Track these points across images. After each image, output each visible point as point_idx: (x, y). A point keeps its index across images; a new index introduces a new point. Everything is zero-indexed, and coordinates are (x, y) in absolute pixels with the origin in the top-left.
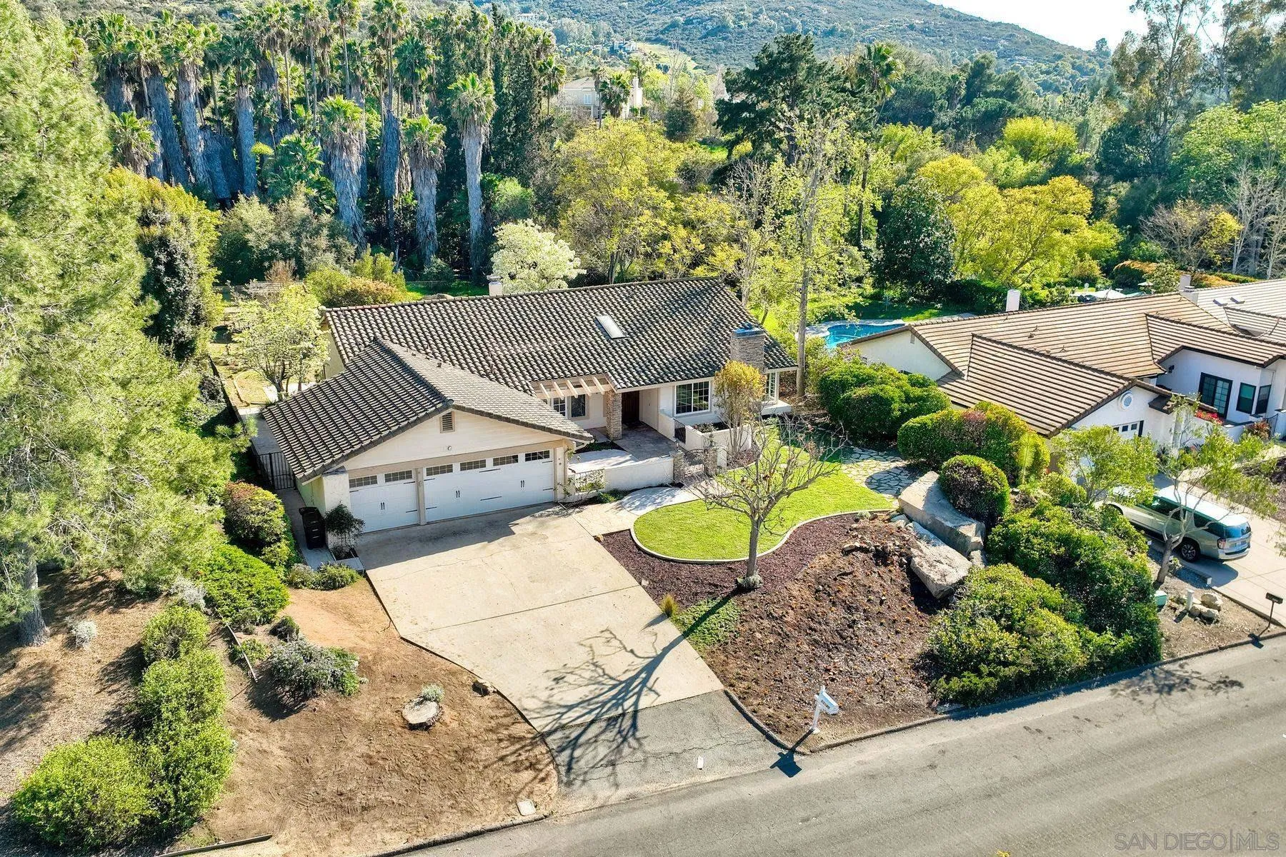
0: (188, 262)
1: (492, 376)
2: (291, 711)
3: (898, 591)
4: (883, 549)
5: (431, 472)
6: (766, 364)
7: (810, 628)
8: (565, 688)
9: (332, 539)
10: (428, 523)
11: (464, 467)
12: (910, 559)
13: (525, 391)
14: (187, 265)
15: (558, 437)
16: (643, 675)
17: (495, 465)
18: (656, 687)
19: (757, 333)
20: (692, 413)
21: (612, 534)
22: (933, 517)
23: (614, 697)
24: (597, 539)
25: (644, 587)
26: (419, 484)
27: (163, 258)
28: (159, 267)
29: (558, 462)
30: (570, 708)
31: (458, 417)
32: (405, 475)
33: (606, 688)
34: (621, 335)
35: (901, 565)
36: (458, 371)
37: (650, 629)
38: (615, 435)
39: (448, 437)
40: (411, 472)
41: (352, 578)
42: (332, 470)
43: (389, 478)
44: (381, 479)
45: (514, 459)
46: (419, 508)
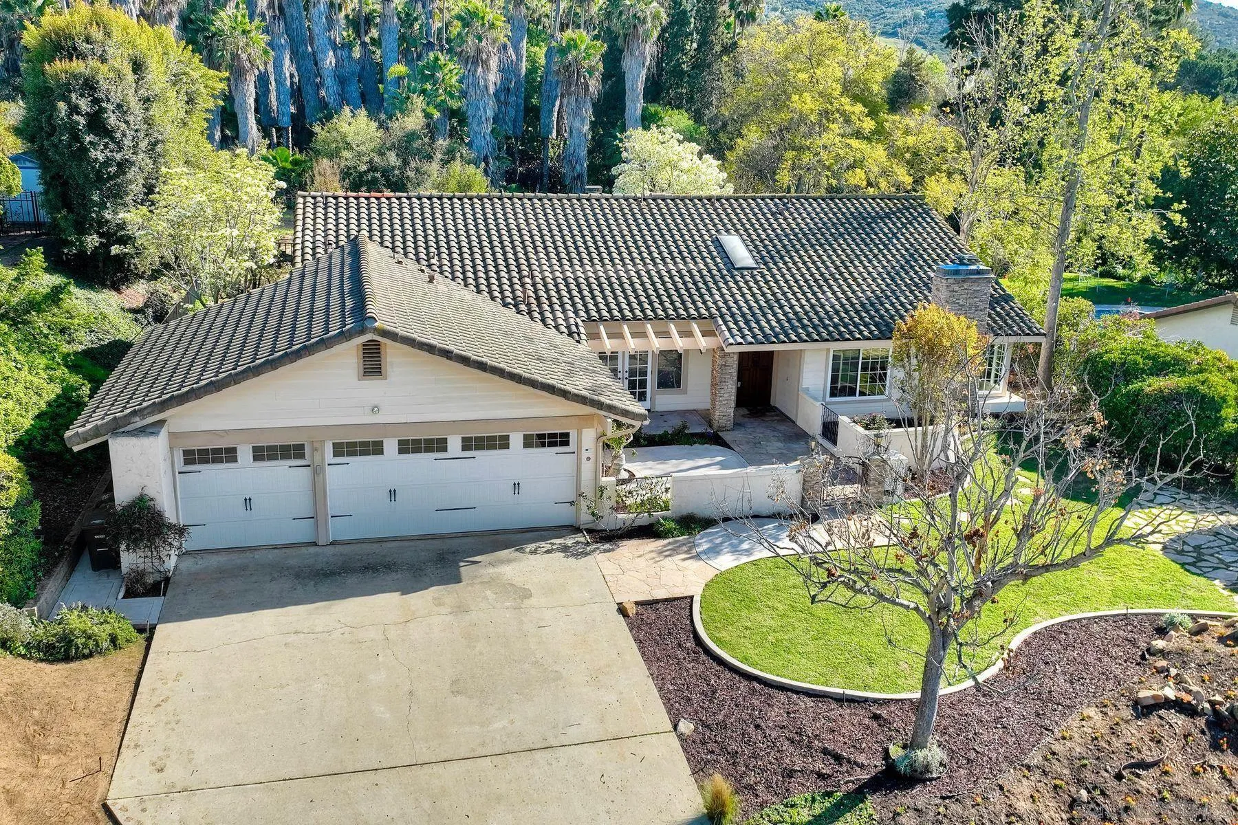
0: (130, 119)
1: (523, 307)
5: (339, 450)
6: (991, 329)
9: (129, 559)
10: (333, 543)
11: (406, 447)
13: (570, 334)
14: (127, 122)
15: (587, 410)
17: (465, 448)
19: (979, 274)
21: (656, 602)
24: (622, 610)
25: (680, 737)
26: (317, 471)
27: (84, 104)
28: (75, 117)
29: (585, 455)
31: (392, 352)
32: (293, 452)
36: (468, 295)
38: (723, 422)
39: (373, 389)
40: (301, 447)
41: (113, 640)
42: (129, 428)
43: (260, 454)
44: (245, 454)
45: (502, 443)
46: (317, 514)
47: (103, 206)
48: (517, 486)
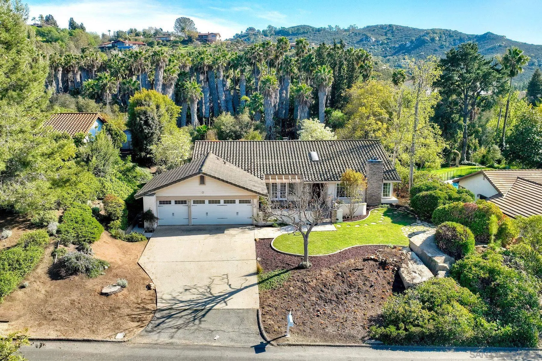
0: (155, 121)
1: (250, 171)
2: (62, 278)
3: (385, 282)
4: (385, 261)
5: (195, 202)
6: (385, 178)
7: (322, 291)
8: (188, 294)
9: (146, 224)
10: (193, 225)
11: (210, 202)
12: (399, 268)
13: (261, 178)
14: (154, 122)
15: (254, 194)
16: (227, 296)
17: (224, 203)
18: (228, 302)
19: (379, 162)
20: (345, 198)
21: (265, 239)
22: (422, 251)
23: (205, 302)
24: (255, 240)
25: (257, 261)
26: (189, 207)
27: (143, 118)
28: (141, 121)
29: (254, 206)
30: (182, 302)
31: (207, 179)
32: (184, 202)
33: (205, 297)
34: (318, 159)
35: (393, 270)
36: (234, 167)
37: (245, 277)
39: (202, 187)
40: (186, 201)
41: (141, 239)
42: (148, 194)
43: (176, 202)
44: (173, 202)
45: (234, 202)
46: (189, 218)
47: (147, 145)
48: (237, 213)
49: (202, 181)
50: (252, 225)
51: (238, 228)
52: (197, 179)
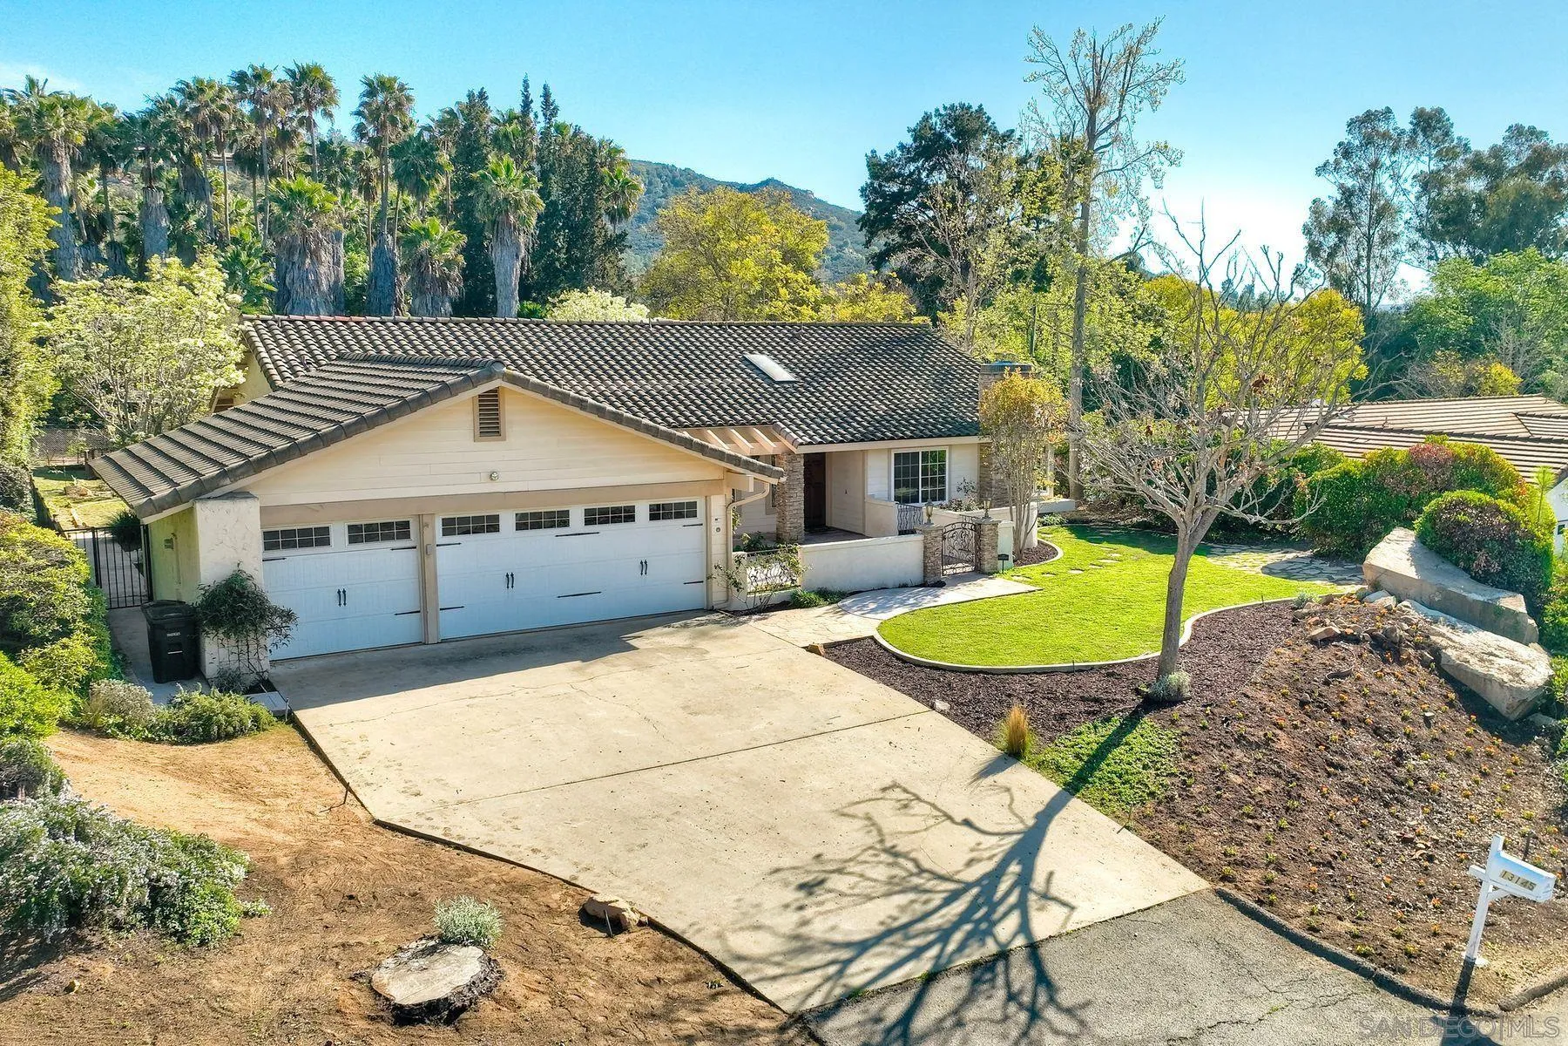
3: (1443, 704)
5: (450, 527)
8: (828, 906)
9: (216, 651)
10: (443, 641)
11: (524, 522)
12: (1436, 652)
16: (1014, 868)
17: (588, 522)
18: (1054, 892)
20: (921, 504)
21: (840, 643)
22: (1442, 590)
23: (964, 918)
24: (811, 650)
25: (942, 712)
26: (425, 552)
29: (714, 525)
30: (863, 947)
31: (512, 410)
32: (399, 530)
33: (937, 900)
35: (1425, 664)
37: (990, 780)
39: (491, 452)
40: (406, 524)
41: (256, 719)
43: (358, 534)
44: (339, 534)
45: (627, 515)
46: (425, 605)
48: (644, 565)
49: (490, 422)
50: (712, 610)
51: (666, 624)
52: (461, 411)
